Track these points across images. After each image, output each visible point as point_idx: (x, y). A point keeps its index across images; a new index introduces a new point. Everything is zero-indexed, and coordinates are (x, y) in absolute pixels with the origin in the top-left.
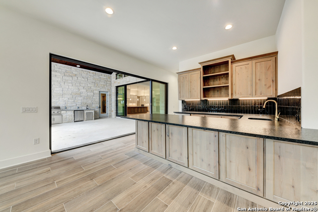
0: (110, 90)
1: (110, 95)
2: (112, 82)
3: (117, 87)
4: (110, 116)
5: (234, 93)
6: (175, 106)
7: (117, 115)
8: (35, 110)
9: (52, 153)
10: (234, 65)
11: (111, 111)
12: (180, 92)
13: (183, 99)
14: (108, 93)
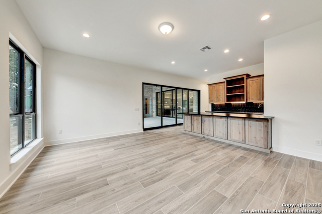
0: (152, 96)
1: (152, 99)
2: (153, 89)
3: (157, 93)
4: (152, 116)
5: (248, 99)
6: (206, 107)
7: (157, 115)
8: (138, 110)
9: (145, 130)
10: (248, 80)
11: (153, 112)
12: (210, 98)
13: (212, 103)
14: (150, 98)
